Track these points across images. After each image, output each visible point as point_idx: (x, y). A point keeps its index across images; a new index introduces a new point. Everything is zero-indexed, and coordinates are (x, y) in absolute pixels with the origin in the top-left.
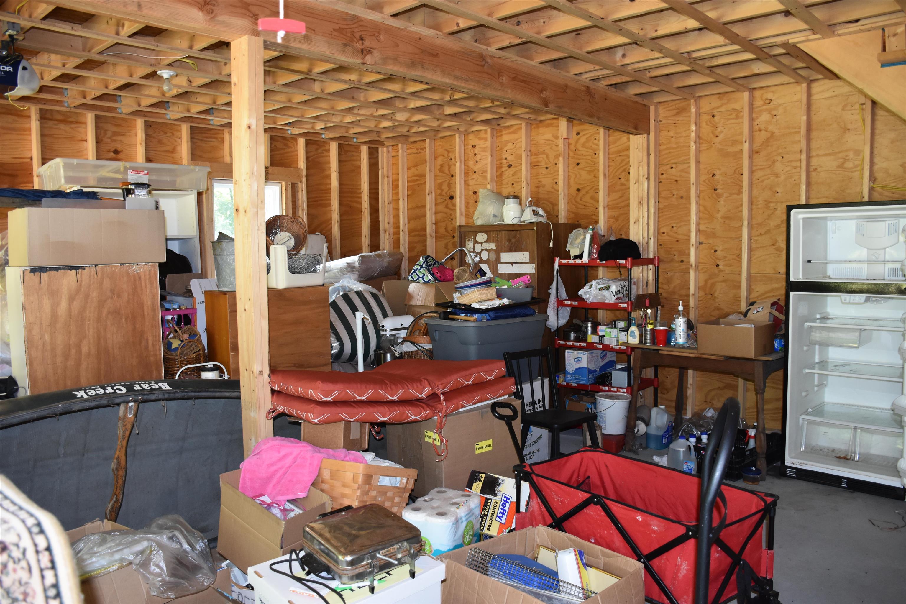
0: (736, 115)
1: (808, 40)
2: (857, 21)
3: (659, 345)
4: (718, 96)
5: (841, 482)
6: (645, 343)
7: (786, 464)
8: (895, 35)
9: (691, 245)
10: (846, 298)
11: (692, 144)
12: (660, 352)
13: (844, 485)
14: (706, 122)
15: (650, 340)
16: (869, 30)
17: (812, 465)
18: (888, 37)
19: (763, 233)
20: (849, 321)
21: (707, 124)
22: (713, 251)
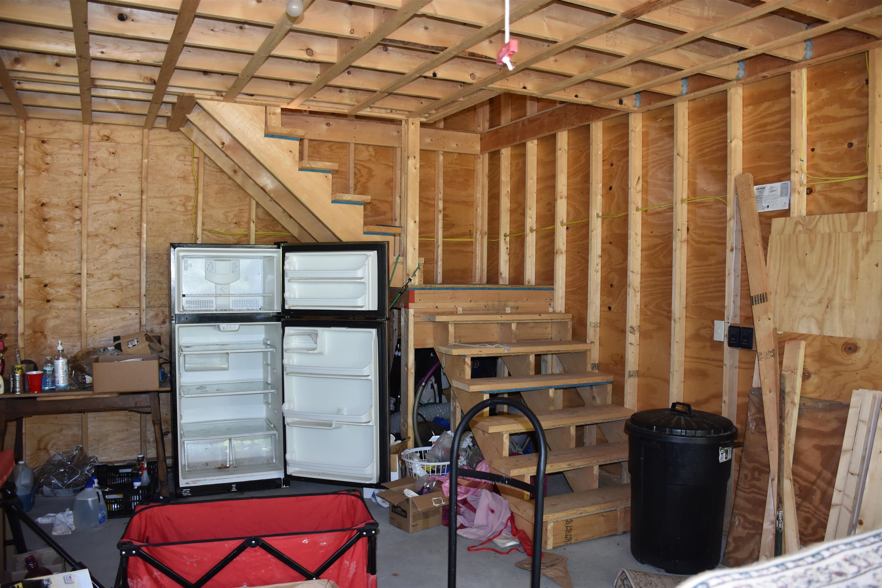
0: (71, 146)
1: (211, 99)
2: (252, 95)
3: (33, 392)
4: (50, 121)
5: (232, 488)
6: (14, 392)
7: (181, 486)
8: (274, 114)
9: (19, 280)
10: (224, 327)
11: (20, 168)
12: (38, 399)
13: (234, 490)
14: (34, 147)
15: (20, 388)
16: (257, 105)
17: (205, 480)
18: (270, 114)
19: (99, 268)
20: (211, 347)
21: (35, 149)
22: (42, 286)
